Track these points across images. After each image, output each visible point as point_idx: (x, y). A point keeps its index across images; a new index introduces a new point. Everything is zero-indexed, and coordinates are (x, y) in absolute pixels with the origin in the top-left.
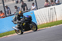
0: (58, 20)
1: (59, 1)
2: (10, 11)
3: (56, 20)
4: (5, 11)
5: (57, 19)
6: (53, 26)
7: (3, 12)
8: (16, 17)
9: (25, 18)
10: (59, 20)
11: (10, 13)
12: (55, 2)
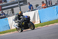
2: (51, 1)
4: (46, 2)
7: (45, 2)
11: (51, 4)
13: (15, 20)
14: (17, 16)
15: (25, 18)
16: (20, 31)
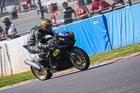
0: (14, 73)
1: (15, 29)
3: (10, 74)
5: (12, 71)
6: (4, 86)
8: (34, 36)
9: (58, 37)
10: (18, 73)
12: (7, 33)
13: (32, 45)
14: (37, 32)
15: (61, 37)
16: (42, 77)
